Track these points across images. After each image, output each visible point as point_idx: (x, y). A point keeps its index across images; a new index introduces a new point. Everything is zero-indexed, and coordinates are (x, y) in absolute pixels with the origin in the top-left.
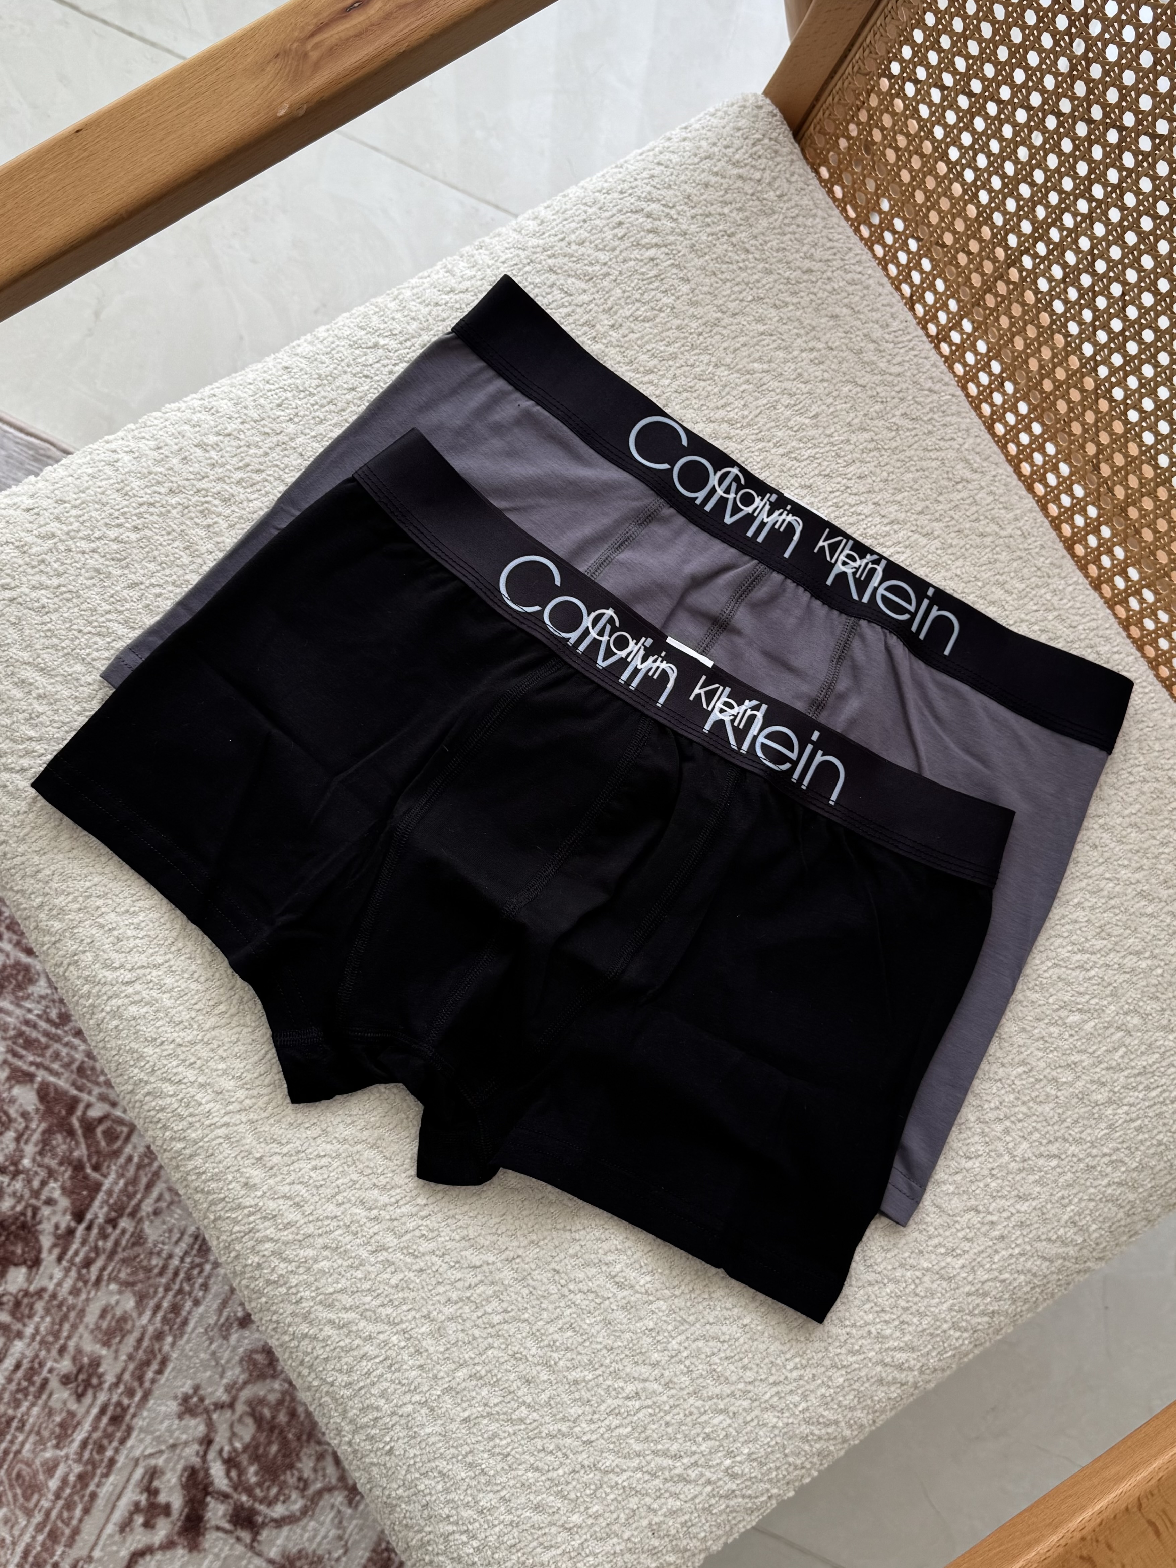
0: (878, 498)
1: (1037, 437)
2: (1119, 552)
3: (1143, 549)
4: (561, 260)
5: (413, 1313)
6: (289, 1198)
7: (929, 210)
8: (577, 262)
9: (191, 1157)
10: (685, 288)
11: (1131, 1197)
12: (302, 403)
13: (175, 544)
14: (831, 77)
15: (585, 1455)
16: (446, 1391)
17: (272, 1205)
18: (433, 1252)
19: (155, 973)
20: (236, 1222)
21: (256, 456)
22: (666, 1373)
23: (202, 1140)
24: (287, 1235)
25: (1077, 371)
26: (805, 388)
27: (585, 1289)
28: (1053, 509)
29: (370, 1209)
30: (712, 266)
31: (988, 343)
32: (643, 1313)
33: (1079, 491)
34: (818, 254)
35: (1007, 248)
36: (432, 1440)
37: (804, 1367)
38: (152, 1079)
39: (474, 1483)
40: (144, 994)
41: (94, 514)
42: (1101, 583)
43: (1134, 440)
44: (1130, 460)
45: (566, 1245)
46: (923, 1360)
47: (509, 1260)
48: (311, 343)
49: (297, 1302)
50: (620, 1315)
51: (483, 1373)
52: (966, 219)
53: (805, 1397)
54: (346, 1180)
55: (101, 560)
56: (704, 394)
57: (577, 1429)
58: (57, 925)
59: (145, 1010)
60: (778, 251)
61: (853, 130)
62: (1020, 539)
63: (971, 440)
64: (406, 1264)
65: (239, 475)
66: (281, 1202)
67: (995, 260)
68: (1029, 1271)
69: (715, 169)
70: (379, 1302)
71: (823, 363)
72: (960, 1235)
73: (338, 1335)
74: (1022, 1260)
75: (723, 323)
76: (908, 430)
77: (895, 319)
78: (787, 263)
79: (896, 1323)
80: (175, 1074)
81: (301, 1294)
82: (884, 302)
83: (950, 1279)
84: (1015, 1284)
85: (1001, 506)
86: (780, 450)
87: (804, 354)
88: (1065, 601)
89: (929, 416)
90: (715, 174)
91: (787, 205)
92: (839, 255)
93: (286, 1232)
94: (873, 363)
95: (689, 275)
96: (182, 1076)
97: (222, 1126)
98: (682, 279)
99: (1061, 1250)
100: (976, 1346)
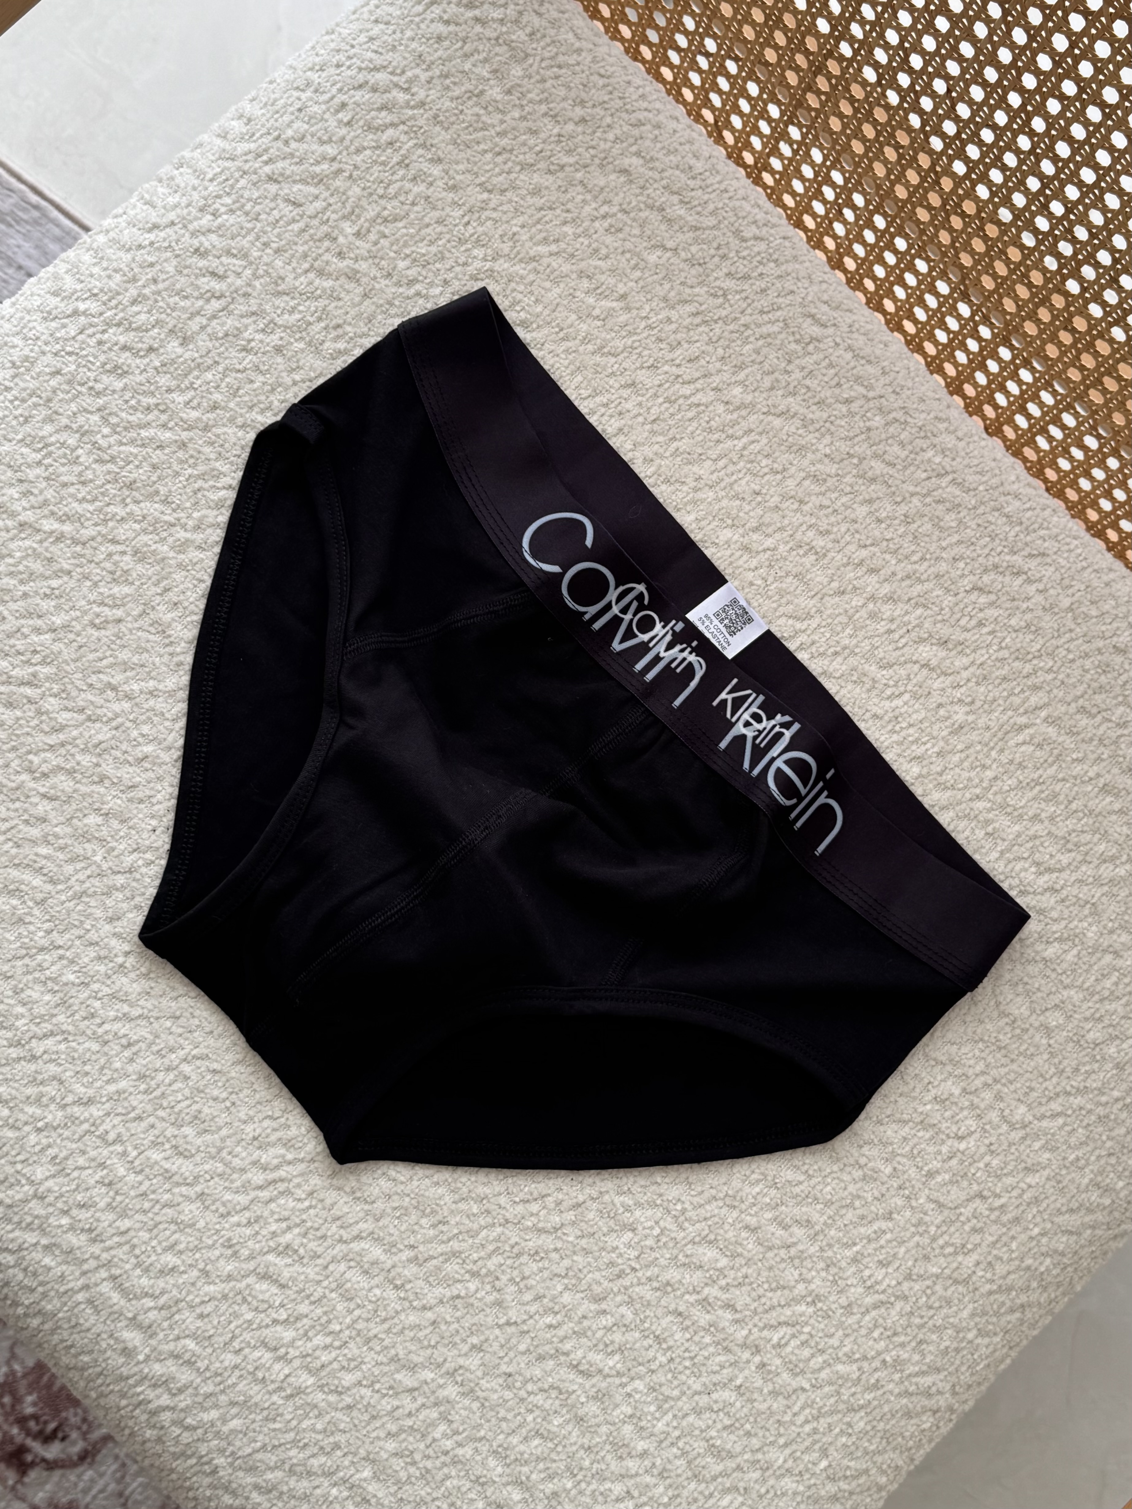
0: (716, 382)
4: (281, 164)
5: (350, 1457)
6: (177, 1357)
8: (300, 162)
9: (53, 1330)
10: (436, 171)
17: (159, 1368)
18: (360, 1383)
20: (122, 1395)
22: (658, 1462)
24: (184, 1401)
25: (918, 186)
26: (605, 266)
27: (546, 1387)
28: (929, 349)
29: (276, 1349)
30: (465, 137)
32: (618, 1398)
37: (816, 1418)
45: (514, 1341)
46: (953, 1379)
47: (451, 1374)
49: (213, 1472)
50: (593, 1408)
52: (754, 24)
53: (824, 1453)
54: (240, 1322)
60: (540, 103)
62: (893, 398)
63: (815, 288)
64: (329, 1404)
66: (170, 1362)
68: (1056, 1251)
69: (446, 17)
70: (308, 1453)
71: (620, 230)
72: (967, 1228)
73: (269, 1500)
74: (1044, 1240)
75: (492, 205)
76: (737, 292)
77: (698, 158)
78: (556, 116)
79: (913, 1344)
80: (12, 1240)
81: (215, 1462)
82: (682, 140)
83: (966, 1282)
84: (1042, 1269)
85: (863, 362)
86: (590, 347)
87: (597, 224)
88: (958, 460)
89: (759, 271)
90: (447, 22)
91: (542, 44)
92: (616, 94)
93: (182, 1397)
94: (681, 217)
95: (440, 153)
96: (20, 1241)
97: (81, 1289)
98: (431, 160)
99: (1087, 1219)
100: (1011, 1348)
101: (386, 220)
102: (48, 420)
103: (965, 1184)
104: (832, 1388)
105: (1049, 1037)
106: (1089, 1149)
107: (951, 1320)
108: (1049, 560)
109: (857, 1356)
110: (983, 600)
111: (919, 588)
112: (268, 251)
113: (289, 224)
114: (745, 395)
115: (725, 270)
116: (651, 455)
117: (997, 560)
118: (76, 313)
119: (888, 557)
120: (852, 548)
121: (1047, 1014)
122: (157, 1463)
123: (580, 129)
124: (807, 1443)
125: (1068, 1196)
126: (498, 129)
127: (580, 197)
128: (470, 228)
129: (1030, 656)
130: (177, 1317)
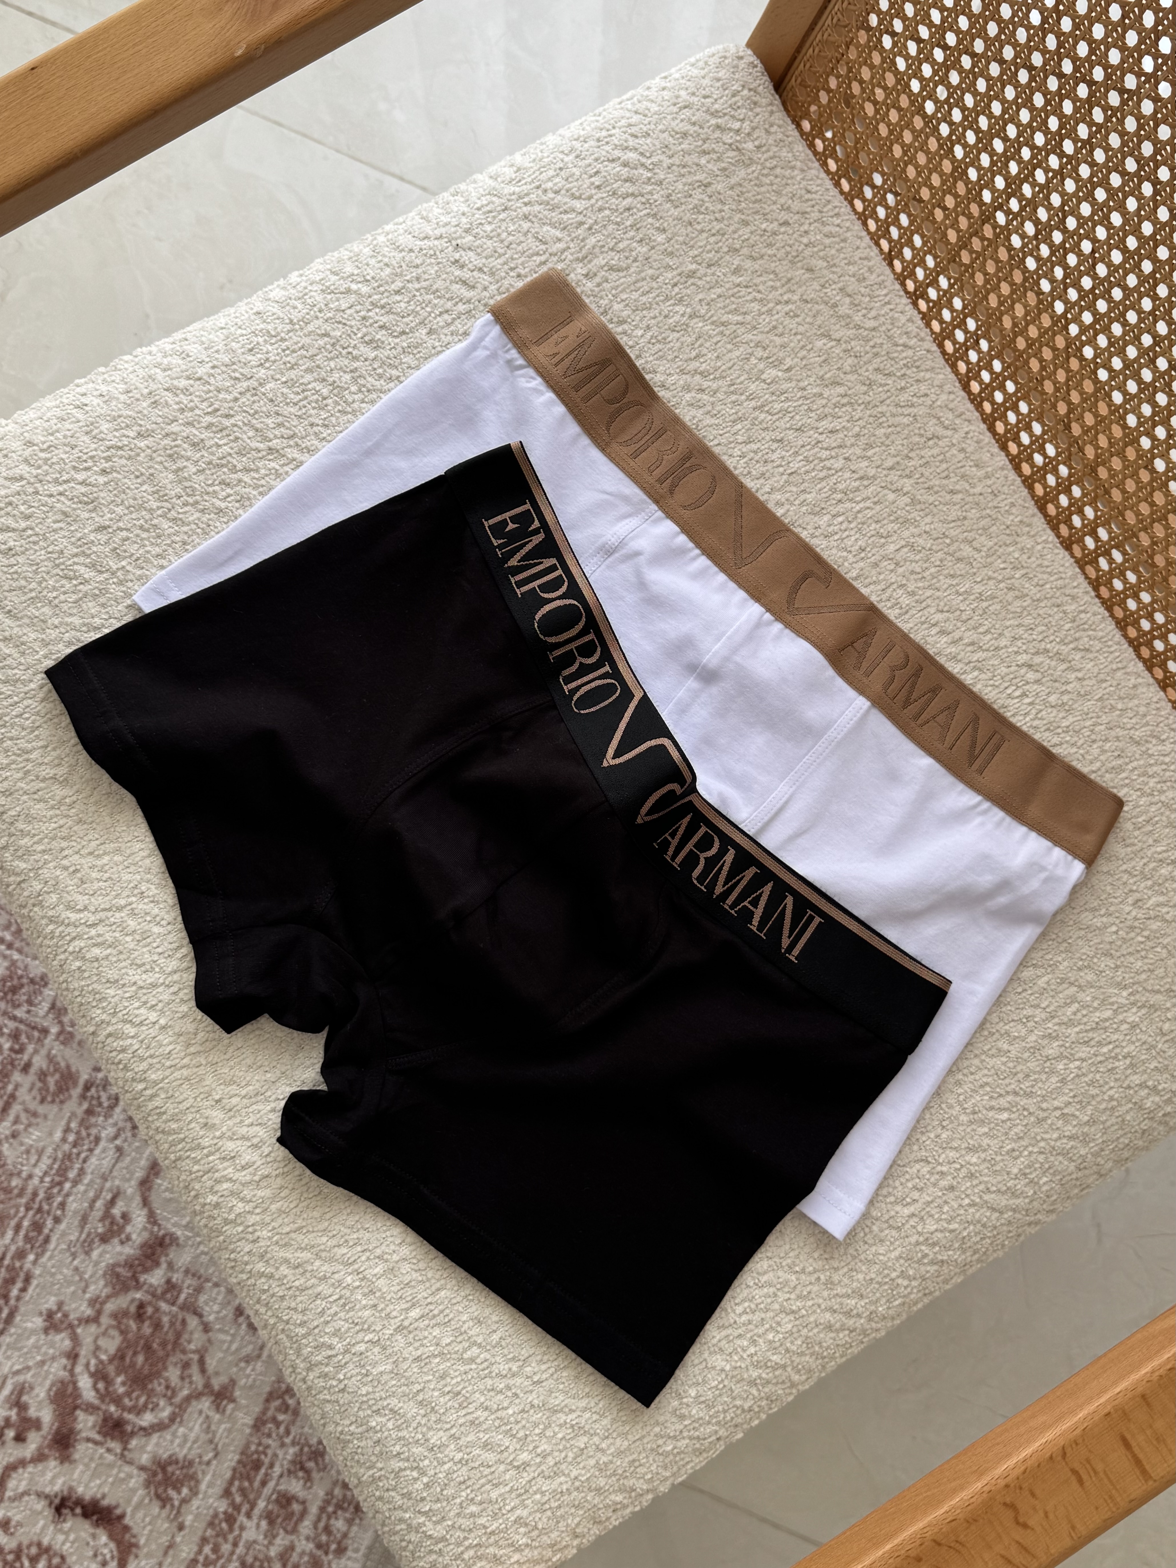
0: (848, 452)
1: (1011, 395)
2: (1089, 512)
3: (1112, 509)
4: (537, 208)
5: (368, 1254)
6: (248, 1139)
7: (906, 165)
8: (553, 210)
9: (152, 1097)
10: (660, 238)
11: (1083, 1152)
12: (273, 350)
13: (144, 488)
14: (811, 28)
15: (534, 1395)
16: (399, 1329)
17: (230, 1145)
19: (118, 915)
20: (196, 1162)
21: (226, 401)
23: (163, 1079)
24: (246, 1176)
25: (1049, 329)
26: (778, 340)
28: (1026, 469)
30: (687, 217)
31: (963, 301)
33: (1051, 450)
34: (796, 205)
35: (981, 203)
36: (385, 1377)
37: (753, 1312)
38: (114, 1021)
39: (425, 1419)
40: (107, 936)
41: (64, 456)
42: (1072, 543)
43: (1103, 400)
44: (1100, 420)
46: (873, 1308)
48: (284, 288)
49: (254, 1241)
51: (436, 1312)
52: (941, 174)
53: (753, 1341)
55: (68, 503)
56: (678, 344)
57: (528, 1369)
58: (23, 865)
59: (109, 951)
60: (754, 202)
61: (833, 83)
62: (990, 497)
63: (944, 397)
65: (209, 419)
66: (239, 1143)
67: (969, 216)
68: (979, 1222)
69: (694, 119)
70: (334, 1242)
71: (798, 316)
72: (910, 1185)
73: (294, 1275)
74: (972, 1210)
75: (698, 275)
76: (881, 385)
77: (872, 273)
78: (764, 215)
79: (845, 1270)
80: (136, 1016)
81: (258, 1234)
82: (863, 256)
83: (899, 1229)
84: (965, 1234)
85: (972, 464)
86: (753, 403)
87: (779, 307)
88: (1033, 559)
89: (902, 372)
90: (694, 124)
91: (766, 156)
92: (817, 207)
93: (243, 1173)
94: (849, 317)
95: (665, 225)
96: (144, 1018)
97: (182, 1067)
98: (658, 229)
99: (1011, 1202)
100: (925, 1295)
101: (611, 269)
102: (309, 370)
103: (915, 1148)
104: (772, 1290)
105: (1011, 1044)
106: (1024, 1143)
107: (881, 1258)
108: (1091, 656)
109: (797, 1269)
110: (1031, 676)
111: (980, 655)
112: (512, 274)
113: (533, 255)
114: (869, 469)
115: (876, 366)
116: (783, 500)
117: (1048, 646)
118: (348, 291)
119: (959, 624)
120: (932, 610)
121: (1012, 1024)
122: (211, 1225)
123: (783, 229)
124: (740, 1331)
125: (999, 1178)
126: (717, 215)
127: (771, 283)
128: (676, 289)
129: (1060, 730)
130: (254, 1107)
